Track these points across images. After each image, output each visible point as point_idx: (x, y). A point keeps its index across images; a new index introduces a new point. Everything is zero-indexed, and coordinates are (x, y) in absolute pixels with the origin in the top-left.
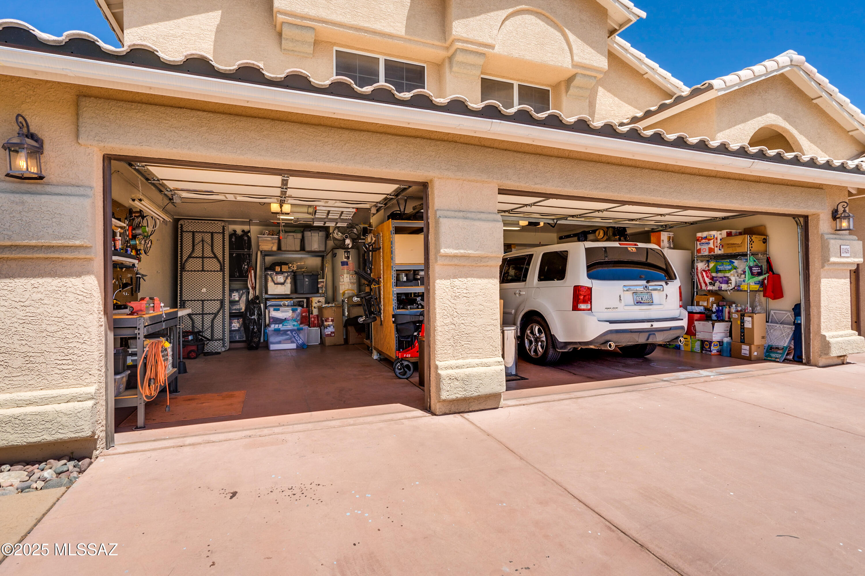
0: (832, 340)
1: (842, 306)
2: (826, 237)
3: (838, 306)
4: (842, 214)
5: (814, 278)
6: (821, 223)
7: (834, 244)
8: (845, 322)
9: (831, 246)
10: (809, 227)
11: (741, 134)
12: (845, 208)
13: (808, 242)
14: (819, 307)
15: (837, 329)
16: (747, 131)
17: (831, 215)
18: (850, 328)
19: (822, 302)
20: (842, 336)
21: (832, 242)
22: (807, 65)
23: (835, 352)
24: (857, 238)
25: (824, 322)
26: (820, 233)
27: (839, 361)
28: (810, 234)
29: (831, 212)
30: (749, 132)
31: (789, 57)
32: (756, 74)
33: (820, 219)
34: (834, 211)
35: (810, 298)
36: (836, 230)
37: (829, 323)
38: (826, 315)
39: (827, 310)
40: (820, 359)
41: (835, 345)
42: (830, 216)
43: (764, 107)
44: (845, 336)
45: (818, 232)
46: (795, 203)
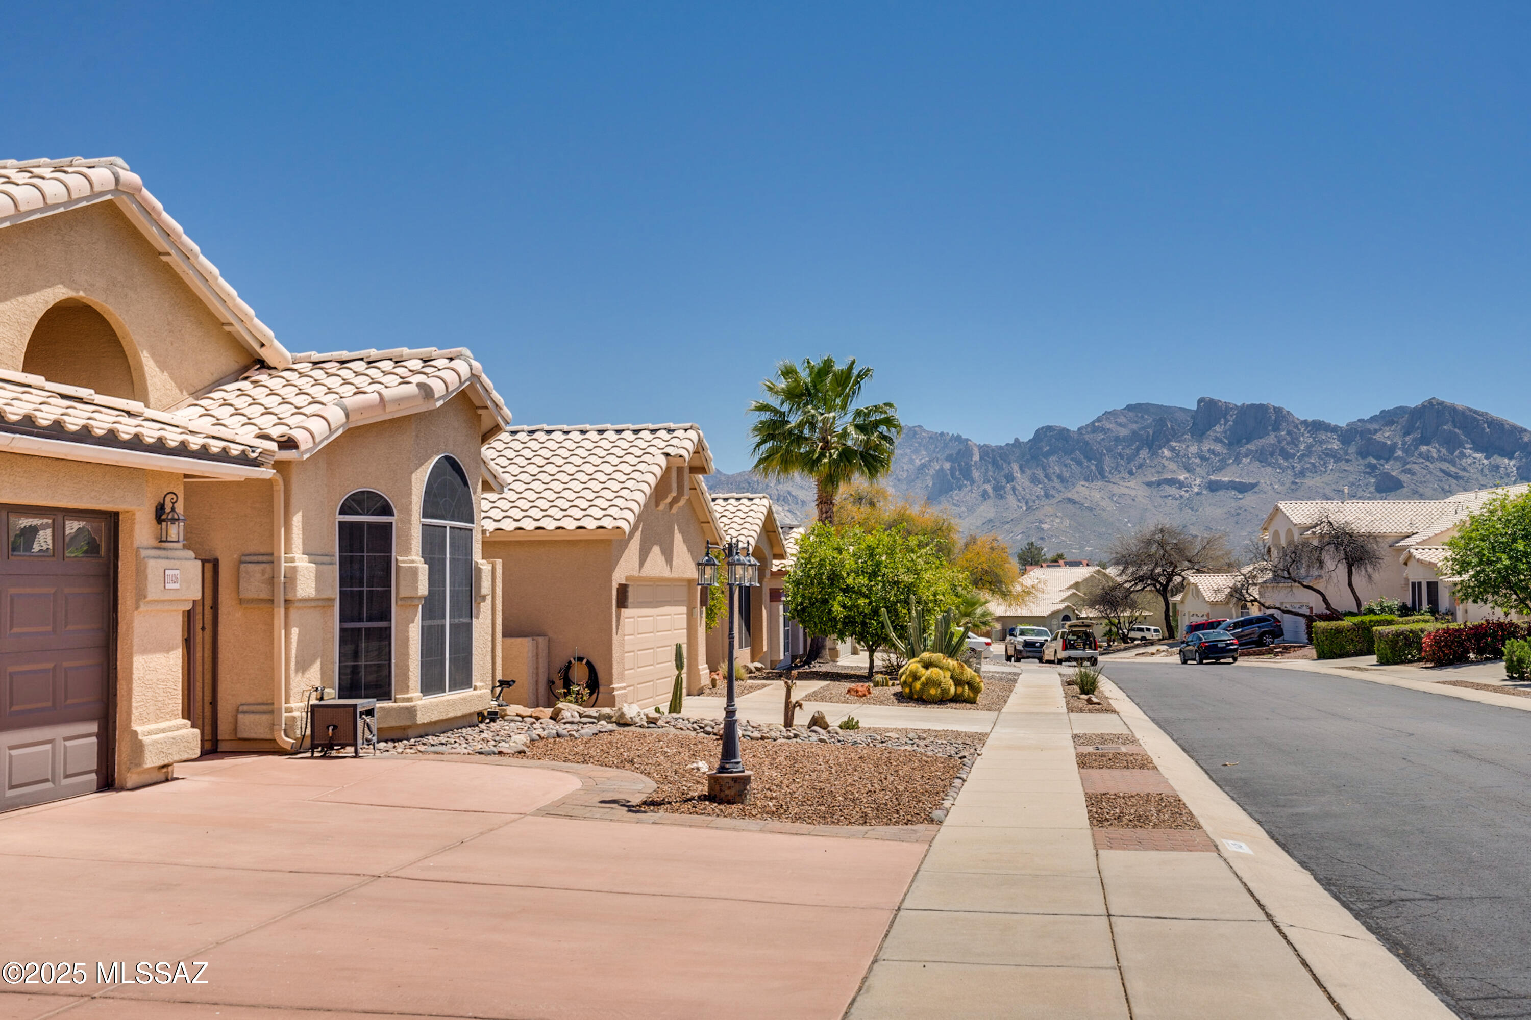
0: (146, 740)
1: (168, 676)
2: (144, 553)
3: (160, 677)
4: (169, 513)
5: (125, 627)
6: (137, 527)
7: (154, 567)
8: (171, 706)
9: (149, 571)
10: (120, 533)
11: (18, 313)
12: (173, 503)
13: (118, 561)
14: (130, 680)
15: (158, 719)
16: (31, 307)
17: (154, 513)
18: (181, 716)
19: (135, 671)
20: (163, 731)
21: (151, 563)
22: (145, 192)
23: (151, 761)
24: (194, 556)
25: (137, 708)
26: (135, 546)
27: (161, 776)
28: (120, 546)
29: (154, 509)
30: (36, 309)
31: (114, 174)
32: (49, 202)
33: (136, 521)
34: (159, 507)
35: (118, 663)
36: (161, 541)
37: (145, 709)
38: (140, 694)
39: (143, 685)
40: (129, 775)
41: (150, 748)
42: (152, 516)
43: (66, 259)
44: (170, 729)
45: (132, 543)
46: (93, 494)
